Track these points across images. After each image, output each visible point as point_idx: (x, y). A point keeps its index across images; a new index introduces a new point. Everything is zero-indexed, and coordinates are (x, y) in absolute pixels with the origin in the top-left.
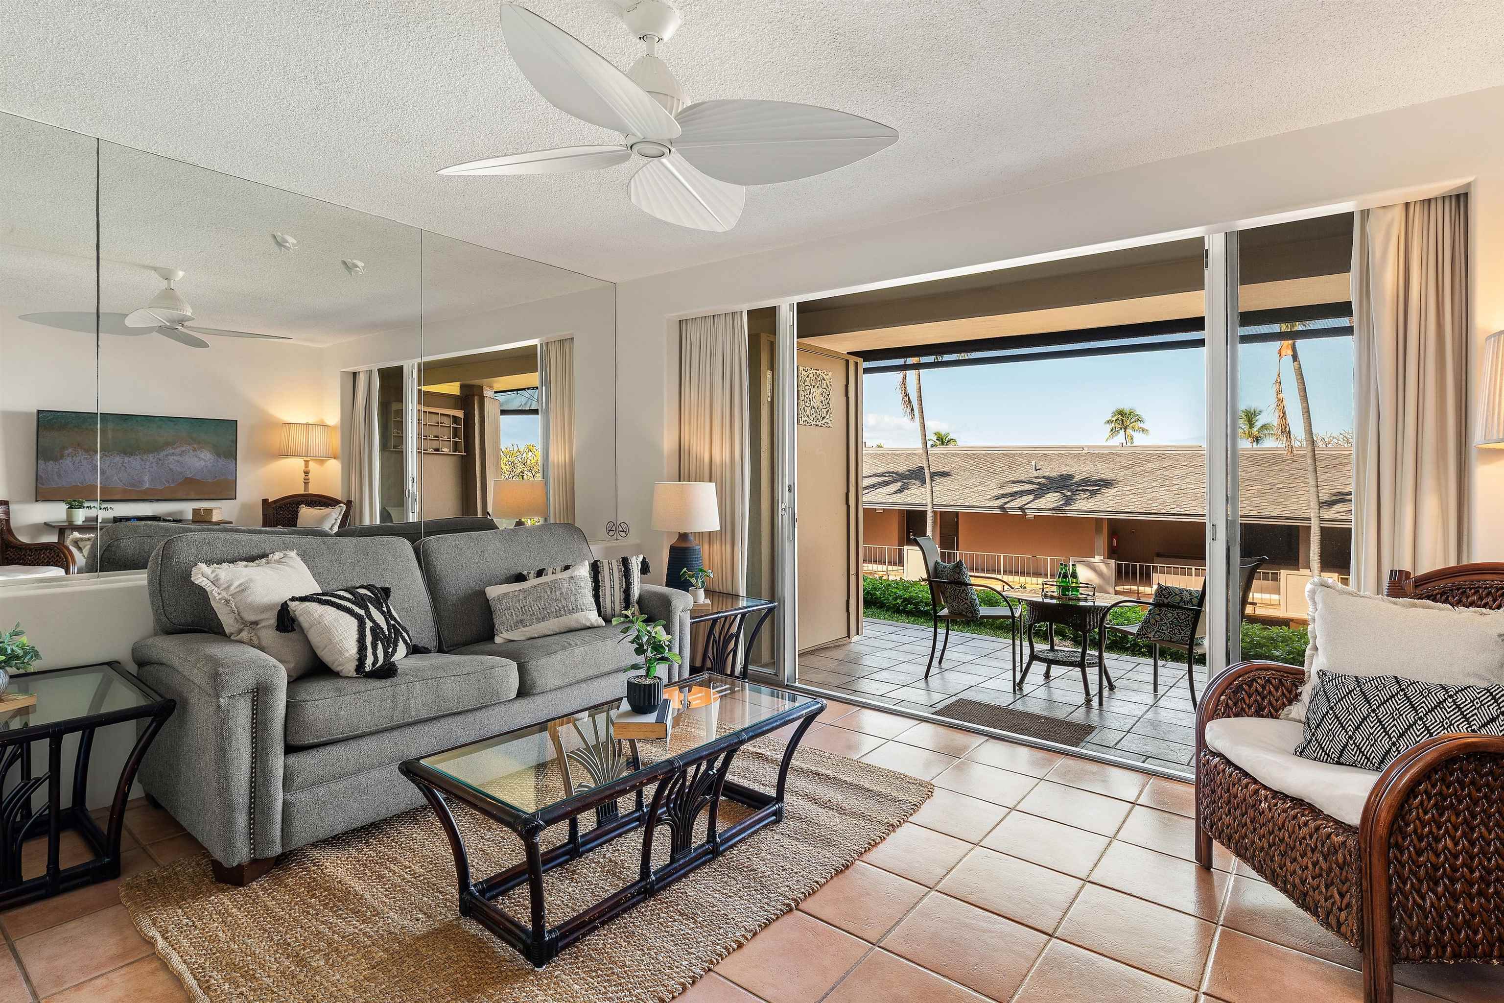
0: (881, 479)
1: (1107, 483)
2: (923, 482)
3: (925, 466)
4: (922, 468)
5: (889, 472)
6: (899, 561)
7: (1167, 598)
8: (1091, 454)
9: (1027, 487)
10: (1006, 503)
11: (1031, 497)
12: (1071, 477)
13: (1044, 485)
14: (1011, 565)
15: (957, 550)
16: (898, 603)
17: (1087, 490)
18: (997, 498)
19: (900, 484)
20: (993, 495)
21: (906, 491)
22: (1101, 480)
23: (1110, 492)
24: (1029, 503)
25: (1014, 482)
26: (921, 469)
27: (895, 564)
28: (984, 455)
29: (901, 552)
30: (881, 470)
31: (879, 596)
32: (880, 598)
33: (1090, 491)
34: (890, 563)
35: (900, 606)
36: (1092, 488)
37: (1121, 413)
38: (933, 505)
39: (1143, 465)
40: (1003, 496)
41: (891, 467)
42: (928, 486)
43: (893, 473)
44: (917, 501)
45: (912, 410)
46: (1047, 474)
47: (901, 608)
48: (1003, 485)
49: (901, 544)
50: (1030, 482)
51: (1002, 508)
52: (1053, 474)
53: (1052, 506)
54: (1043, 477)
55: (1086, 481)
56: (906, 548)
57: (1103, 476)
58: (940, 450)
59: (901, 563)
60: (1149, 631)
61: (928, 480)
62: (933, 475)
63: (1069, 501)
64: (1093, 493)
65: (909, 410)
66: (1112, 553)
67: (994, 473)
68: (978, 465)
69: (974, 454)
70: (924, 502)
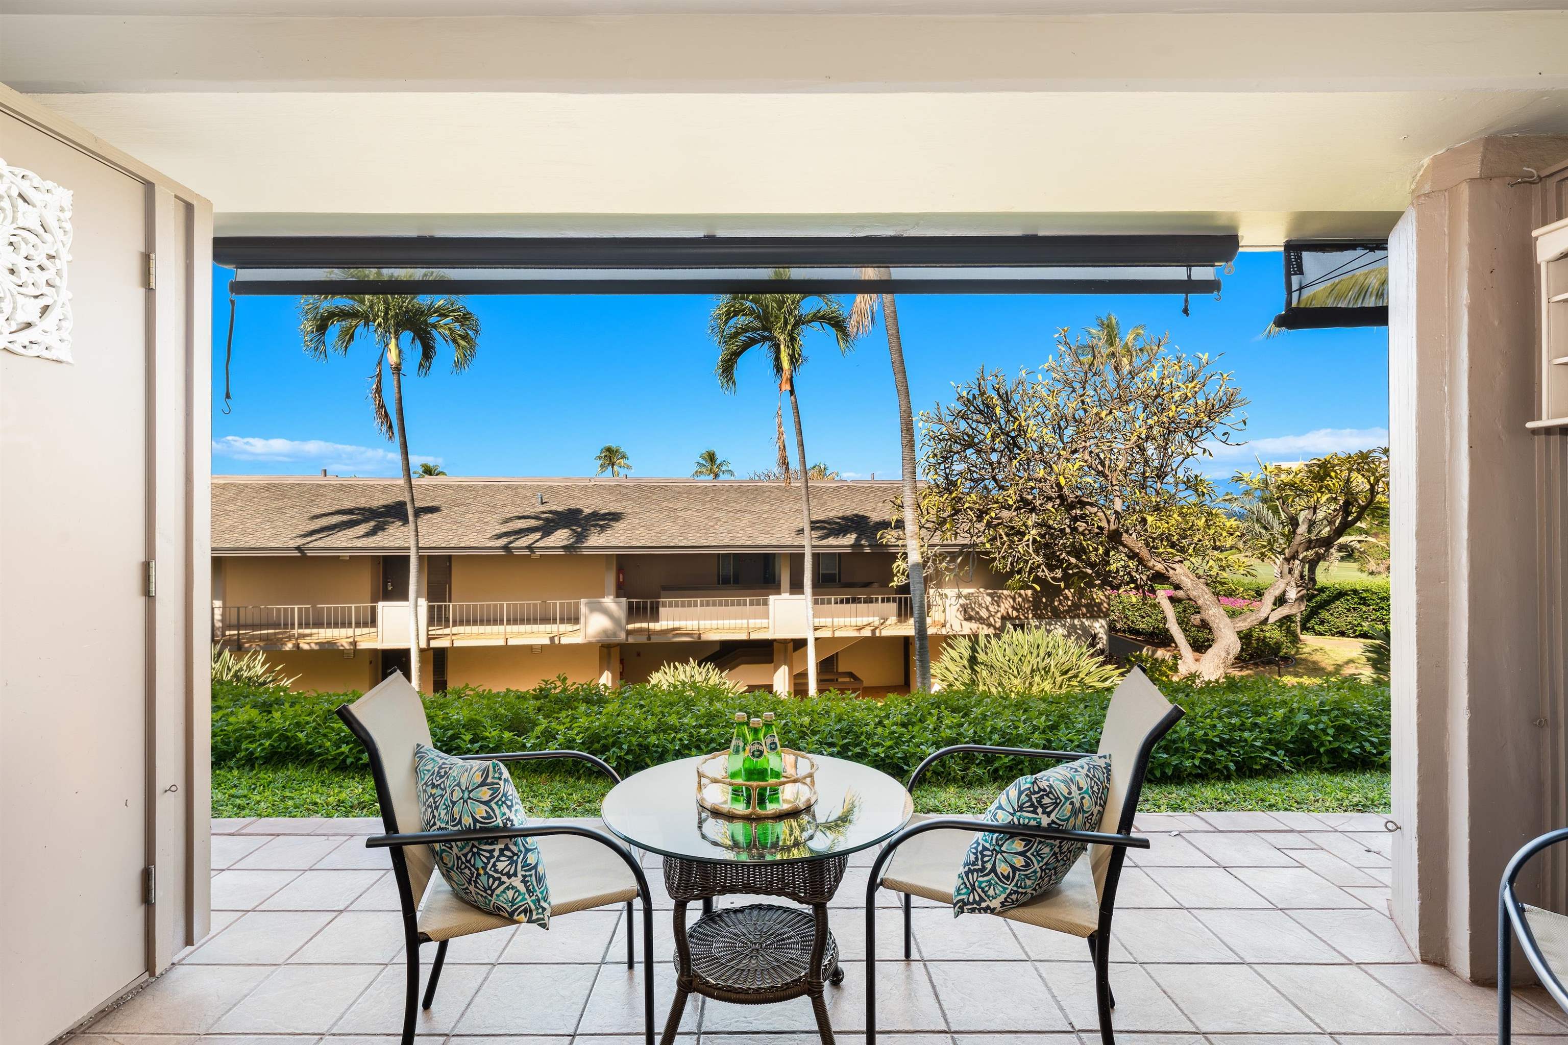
0: (345, 518)
1: (616, 517)
2: (406, 521)
3: (407, 499)
4: (404, 503)
5: (359, 509)
6: (372, 621)
7: (1049, 814)
8: (598, 486)
9: (533, 523)
10: (511, 543)
11: (538, 535)
12: (579, 511)
13: (552, 521)
14: (515, 613)
15: (450, 601)
16: (343, 753)
17: (597, 525)
18: (499, 536)
19: (372, 523)
20: (494, 533)
21: (380, 533)
22: (610, 514)
23: (619, 526)
24: (537, 541)
25: (520, 518)
26: (402, 504)
27: (365, 625)
28: (484, 487)
29: (374, 611)
30: (348, 505)
31: (303, 741)
32: (308, 743)
33: (601, 526)
34: (358, 625)
35: (347, 757)
36: (602, 523)
37: (609, 450)
38: (418, 548)
39: (649, 497)
40: (506, 534)
41: (363, 503)
42: (411, 525)
43: (363, 509)
44: (398, 544)
45: (390, 427)
46: (554, 508)
47: (349, 761)
48: (507, 521)
49: (375, 599)
50: (537, 518)
51: (506, 548)
52: (560, 508)
53: (562, 544)
54: (551, 512)
55: (595, 515)
56: (381, 605)
57: (612, 509)
58: (428, 480)
59: (373, 622)
60: (991, 892)
61: (411, 518)
62: (418, 512)
63: (581, 537)
64: (603, 528)
65: (385, 428)
66: (621, 591)
67: (494, 507)
68: (475, 498)
69: (470, 486)
70: (406, 545)
